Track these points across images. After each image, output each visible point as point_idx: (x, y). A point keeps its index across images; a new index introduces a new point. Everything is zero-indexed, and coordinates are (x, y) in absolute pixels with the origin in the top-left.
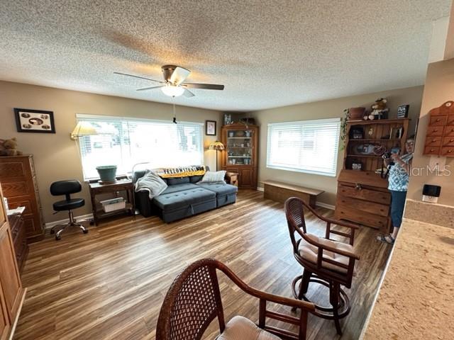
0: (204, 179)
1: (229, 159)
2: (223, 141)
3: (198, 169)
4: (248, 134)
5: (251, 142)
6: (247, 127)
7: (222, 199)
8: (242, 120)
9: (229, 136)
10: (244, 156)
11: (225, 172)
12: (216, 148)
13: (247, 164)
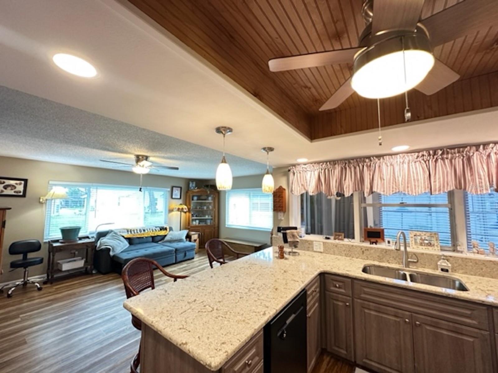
0: (167, 238)
1: (193, 220)
2: (188, 204)
3: (161, 230)
4: (210, 198)
5: (212, 204)
6: (209, 192)
7: (181, 255)
8: (204, 186)
9: (193, 200)
10: (207, 217)
11: (187, 231)
12: (180, 210)
13: (209, 224)
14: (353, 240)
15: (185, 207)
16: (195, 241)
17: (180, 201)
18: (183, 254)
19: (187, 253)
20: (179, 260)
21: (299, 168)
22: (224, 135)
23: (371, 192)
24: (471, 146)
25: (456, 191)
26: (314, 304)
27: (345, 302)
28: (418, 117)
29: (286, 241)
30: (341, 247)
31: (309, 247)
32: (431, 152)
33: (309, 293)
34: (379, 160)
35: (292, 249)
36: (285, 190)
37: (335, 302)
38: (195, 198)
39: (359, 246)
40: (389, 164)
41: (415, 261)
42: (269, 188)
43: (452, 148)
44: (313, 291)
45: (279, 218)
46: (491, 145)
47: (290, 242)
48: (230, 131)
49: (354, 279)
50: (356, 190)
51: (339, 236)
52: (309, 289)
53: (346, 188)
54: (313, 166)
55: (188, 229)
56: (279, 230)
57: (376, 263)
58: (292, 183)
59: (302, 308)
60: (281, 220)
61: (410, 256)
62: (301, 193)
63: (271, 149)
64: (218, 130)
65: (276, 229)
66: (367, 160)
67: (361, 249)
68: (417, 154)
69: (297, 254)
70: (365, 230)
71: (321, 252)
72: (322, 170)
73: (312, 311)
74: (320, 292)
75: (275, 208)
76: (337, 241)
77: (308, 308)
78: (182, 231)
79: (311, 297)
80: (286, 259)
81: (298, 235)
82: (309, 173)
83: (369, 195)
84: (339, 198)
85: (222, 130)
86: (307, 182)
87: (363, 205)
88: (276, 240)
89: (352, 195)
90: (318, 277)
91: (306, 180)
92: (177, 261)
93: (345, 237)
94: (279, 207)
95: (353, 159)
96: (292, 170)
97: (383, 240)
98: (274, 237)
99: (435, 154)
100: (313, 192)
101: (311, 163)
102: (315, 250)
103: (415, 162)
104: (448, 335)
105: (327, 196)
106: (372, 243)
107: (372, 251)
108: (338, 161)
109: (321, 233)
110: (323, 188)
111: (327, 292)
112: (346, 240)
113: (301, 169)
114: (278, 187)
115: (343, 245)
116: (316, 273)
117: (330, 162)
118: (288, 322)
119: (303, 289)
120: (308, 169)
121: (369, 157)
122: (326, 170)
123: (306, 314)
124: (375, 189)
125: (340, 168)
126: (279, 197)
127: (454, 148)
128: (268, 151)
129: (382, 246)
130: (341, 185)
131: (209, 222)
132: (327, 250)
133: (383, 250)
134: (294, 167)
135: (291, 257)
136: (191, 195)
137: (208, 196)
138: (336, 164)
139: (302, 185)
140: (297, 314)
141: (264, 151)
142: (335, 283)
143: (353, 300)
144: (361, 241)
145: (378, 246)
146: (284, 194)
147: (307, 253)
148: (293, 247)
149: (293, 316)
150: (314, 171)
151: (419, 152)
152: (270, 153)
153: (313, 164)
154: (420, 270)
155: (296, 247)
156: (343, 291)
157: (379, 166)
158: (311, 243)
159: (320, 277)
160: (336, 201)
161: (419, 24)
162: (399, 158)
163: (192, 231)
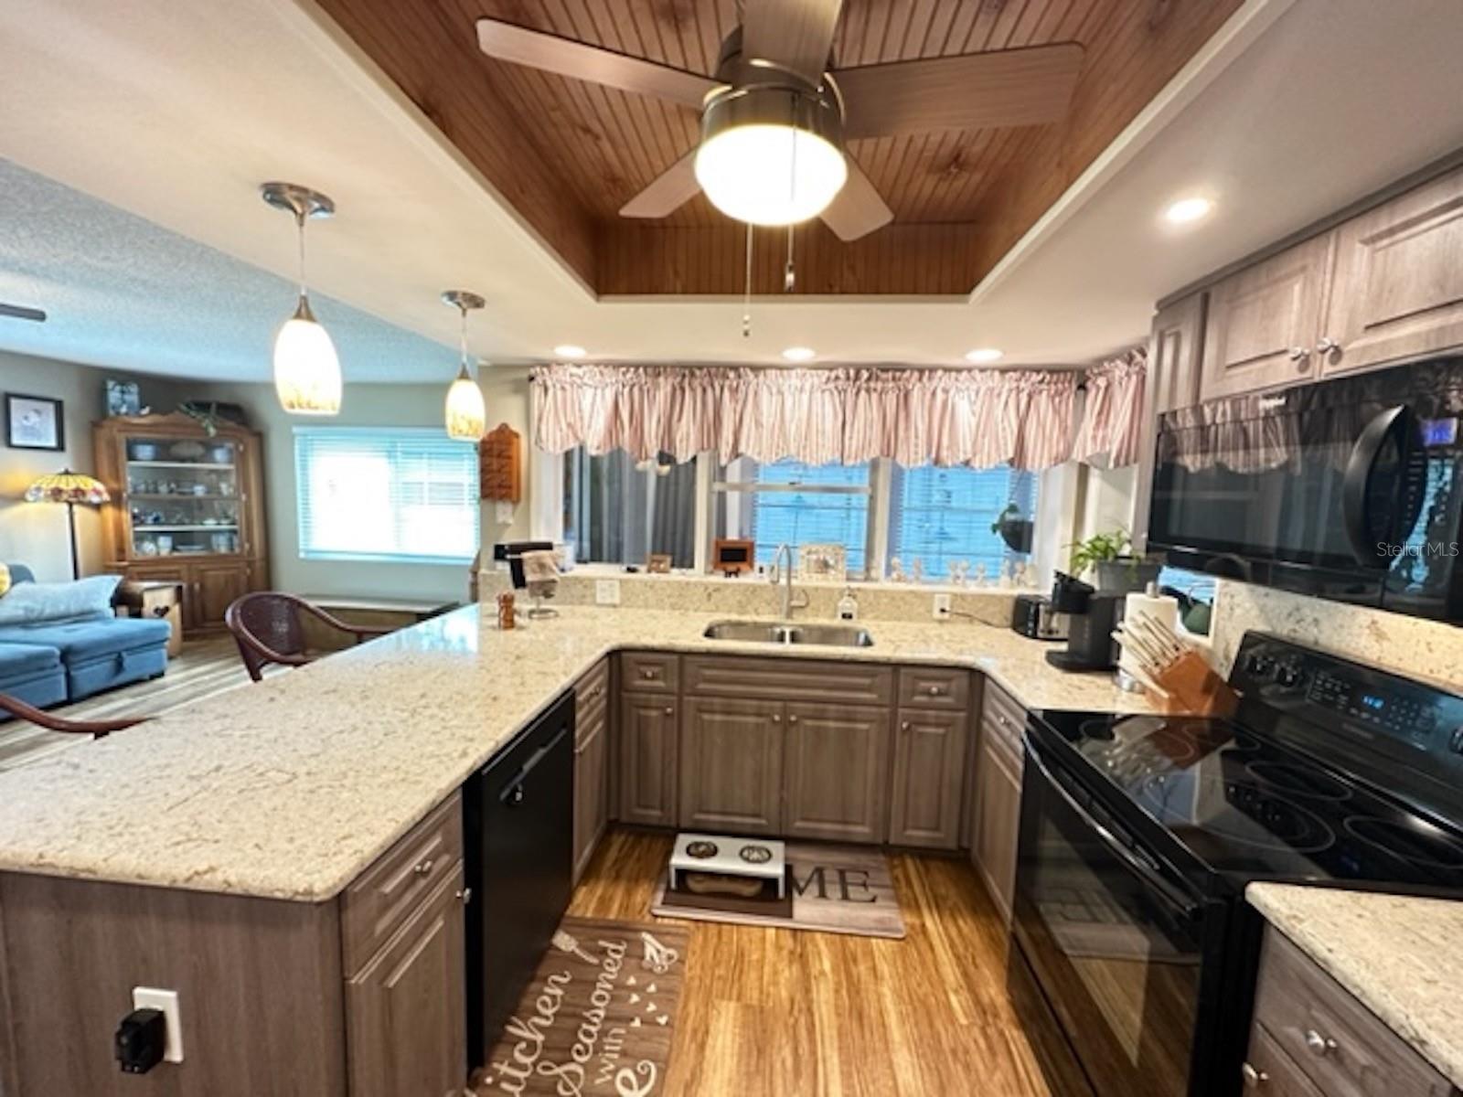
0: (5, 613)
1: (140, 536)
4: (219, 455)
5: (233, 480)
6: (212, 431)
7: (96, 667)
8: (188, 406)
9: (131, 457)
10: (210, 524)
11: (119, 578)
12: (65, 496)
13: (223, 550)
14: (690, 571)
15: (89, 484)
16: (162, 612)
17: (64, 461)
18: (108, 665)
19: (128, 660)
20: (84, 686)
21: (561, 374)
22: (301, 217)
23: (736, 454)
24: (913, 368)
25: (883, 459)
26: (594, 724)
27: (663, 709)
28: (831, 286)
29: (519, 581)
30: (663, 589)
31: (584, 596)
32: (852, 373)
33: (580, 698)
34: (756, 376)
35: (539, 603)
36: (517, 436)
37: (643, 712)
38: (145, 452)
39: (702, 584)
40: (774, 390)
41: (803, 604)
42: (470, 423)
43: (885, 368)
44: (592, 695)
45: (501, 519)
46: (940, 373)
47: (532, 583)
48: (323, 209)
49: (684, 655)
50: (703, 449)
51: (660, 562)
52: (584, 688)
53: (681, 441)
54: (601, 373)
55: (120, 570)
56: (500, 553)
57: (734, 617)
58: (540, 419)
59: (563, 732)
60: (506, 525)
61: (795, 595)
62: (566, 448)
63: (476, 302)
64: (275, 194)
65: (491, 552)
66: (732, 375)
67: (706, 589)
68: (827, 373)
69: (551, 614)
70: (717, 543)
71: (614, 606)
72: (624, 386)
73: (589, 739)
74: (609, 695)
75: (488, 491)
76: (654, 575)
77: (578, 734)
78: (85, 582)
79: (586, 708)
80: (521, 628)
81: (556, 565)
82: (589, 392)
83: (730, 460)
84: (666, 469)
85: (289, 196)
86: (582, 418)
87: (718, 486)
88: (491, 585)
89: (694, 459)
90: (605, 661)
91: (580, 410)
92: (75, 695)
93: (673, 565)
94: (500, 486)
95: (700, 368)
96: (539, 379)
97: (752, 566)
98: (484, 575)
99: (857, 377)
100: (598, 448)
101: (597, 364)
102: (599, 600)
103: (823, 391)
104: (838, 729)
105: (637, 462)
106: (728, 574)
107: (728, 592)
108: (665, 367)
109: (617, 558)
110: (626, 438)
111: (625, 695)
112: (675, 571)
113: (568, 379)
114: (495, 428)
115: (668, 583)
116: (601, 652)
117: (646, 367)
118: (527, 767)
119: (566, 687)
120: (586, 380)
121: (735, 368)
122: (636, 390)
123: (572, 747)
124: (742, 449)
125: (669, 388)
126: (499, 456)
127: (885, 370)
128: (465, 305)
129: (749, 578)
130: (668, 431)
131: (221, 545)
132: (628, 599)
133: (747, 586)
134: (545, 370)
135: (535, 624)
136: (121, 438)
137: (209, 447)
138: (659, 374)
139: (569, 425)
140: (551, 745)
141: (450, 303)
142: (643, 669)
143: (680, 701)
144: (706, 572)
145: (742, 579)
146: (514, 447)
147: (579, 609)
148: (542, 598)
149: (541, 752)
150: (603, 390)
151: (831, 369)
152: (470, 312)
153: (602, 368)
154: (811, 621)
155: (548, 595)
156: (660, 684)
157: (756, 393)
158: (589, 583)
159: (610, 659)
160: (659, 477)
161: (828, 76)
162: (793, 379)
163: (143, 577)
